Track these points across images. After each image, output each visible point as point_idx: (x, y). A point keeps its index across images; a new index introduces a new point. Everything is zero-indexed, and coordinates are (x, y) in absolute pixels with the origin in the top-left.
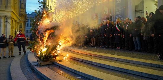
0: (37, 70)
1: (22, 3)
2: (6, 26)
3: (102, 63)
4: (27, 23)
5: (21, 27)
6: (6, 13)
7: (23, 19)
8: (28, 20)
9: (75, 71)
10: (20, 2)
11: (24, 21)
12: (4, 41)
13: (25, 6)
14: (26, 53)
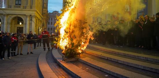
0: (63, 66)
1: (45, 3)
2: (30, 24)
3: (129, 62)
4: (49, 21)
5: (43, 25)
6: (31, 12)
7: (45, 18)
8: (49, 18)
9: (102, 69)
10: (43, 2)
11: (46, 20)
12: (31, 38)
13: (47, 5)
14: (50, 49)
